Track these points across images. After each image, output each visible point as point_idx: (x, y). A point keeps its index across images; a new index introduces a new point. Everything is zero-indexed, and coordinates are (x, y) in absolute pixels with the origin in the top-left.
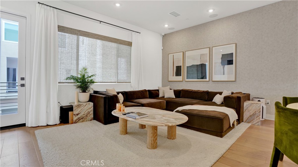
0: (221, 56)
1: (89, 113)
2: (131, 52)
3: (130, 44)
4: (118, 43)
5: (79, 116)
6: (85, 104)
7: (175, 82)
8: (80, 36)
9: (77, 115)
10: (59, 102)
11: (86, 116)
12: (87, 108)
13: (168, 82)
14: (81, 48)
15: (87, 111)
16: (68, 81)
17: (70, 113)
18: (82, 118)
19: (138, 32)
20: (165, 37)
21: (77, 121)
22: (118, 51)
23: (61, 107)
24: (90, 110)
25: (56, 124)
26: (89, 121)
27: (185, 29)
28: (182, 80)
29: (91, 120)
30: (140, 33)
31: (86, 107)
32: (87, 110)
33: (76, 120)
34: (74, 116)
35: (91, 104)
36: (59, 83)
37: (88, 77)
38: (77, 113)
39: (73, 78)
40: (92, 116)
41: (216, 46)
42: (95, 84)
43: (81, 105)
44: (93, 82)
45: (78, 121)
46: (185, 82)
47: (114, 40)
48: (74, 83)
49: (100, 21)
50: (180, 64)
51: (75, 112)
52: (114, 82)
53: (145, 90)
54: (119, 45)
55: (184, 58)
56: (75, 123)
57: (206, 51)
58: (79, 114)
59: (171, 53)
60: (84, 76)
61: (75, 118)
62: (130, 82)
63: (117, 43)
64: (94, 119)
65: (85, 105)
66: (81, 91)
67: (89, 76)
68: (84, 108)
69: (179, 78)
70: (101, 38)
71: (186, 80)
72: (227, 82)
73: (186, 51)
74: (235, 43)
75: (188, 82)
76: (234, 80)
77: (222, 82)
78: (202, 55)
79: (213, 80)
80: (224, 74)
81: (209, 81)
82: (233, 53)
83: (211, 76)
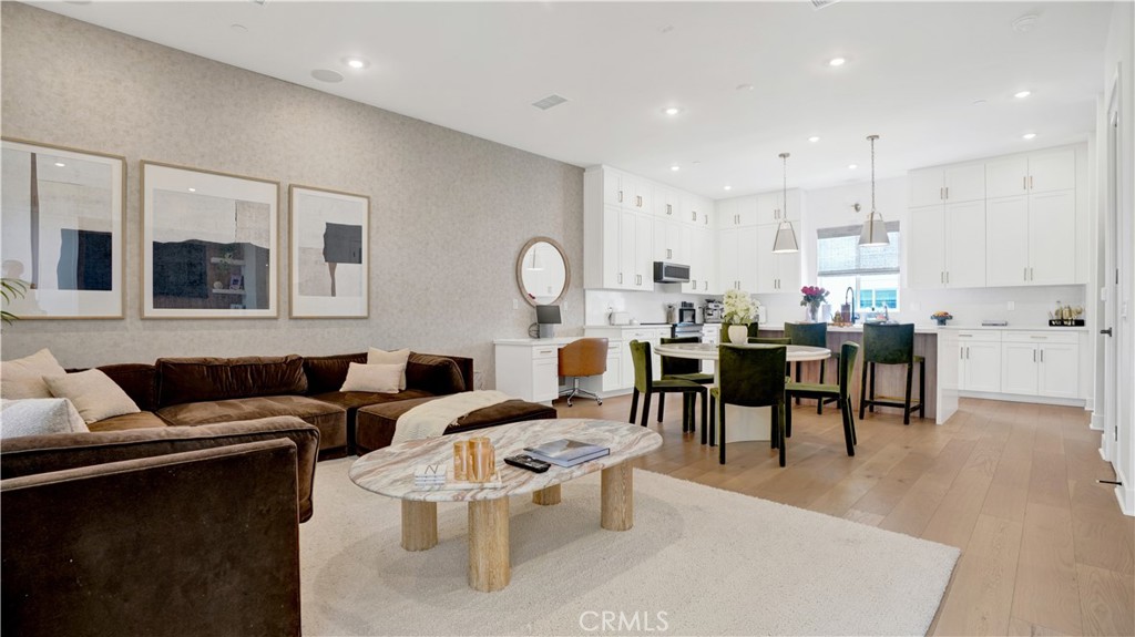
46: (140, 324)
57: (266, 195)
69: (103, 302)
71: (147, 315)
72: (341, 321)
73: (143, 163)
74: (368, 197)
75: (163, 323)
76: (365, 314)
77: (327, 322)
78: (242, 206)
79: (295, 314)
80: (333, 294)
81: (275, 319)
82: (360, 227)
83: (284, 298)
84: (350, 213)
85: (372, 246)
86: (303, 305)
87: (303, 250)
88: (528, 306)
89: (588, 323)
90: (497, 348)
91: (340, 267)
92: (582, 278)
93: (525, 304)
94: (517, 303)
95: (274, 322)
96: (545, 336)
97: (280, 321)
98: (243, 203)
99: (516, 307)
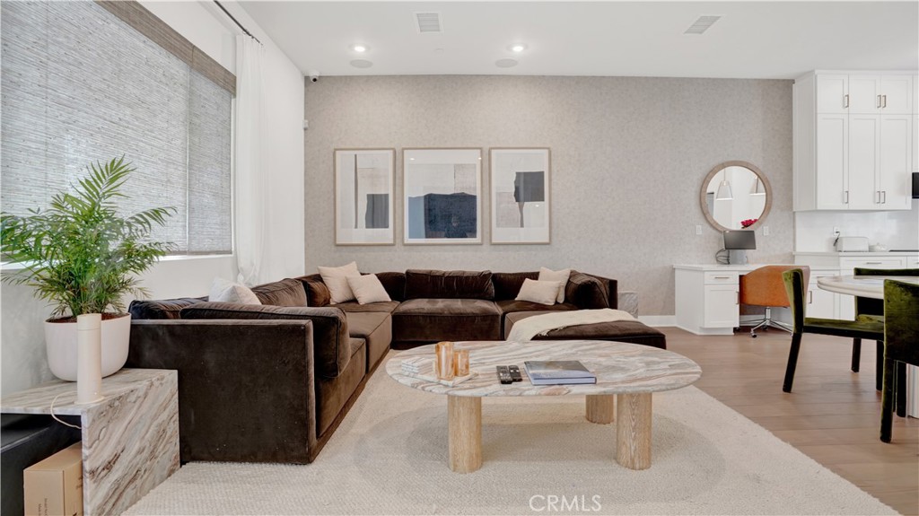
0: (515, 175)
3: (228, 81)
4: (193, 67)
5: (118, 471)
7: (364, 248)
9: (110, 465)
12: (154, 410)
13: (333, 248)
15: (155, 423)
18: (134, 479)
21: (108, 508)
22: (190, 101)
24: (164, 416)
26: (161, 480)
27: (401, 76)
28: (392, 242)
29: (171, 472)
31: (146, 403)
32: (155, 417)
38: (106, 455)
40: (175, 447)
41: (498, 146)
43: (128, 395)
46: (403, 248)
47: (178, 44)
50: (385, 188)
51: (97, 452)
52: (180, 249)
54: (195, 75)
55: (399, 172)
57: (474, 158)
58: (117, 457)
59: (343, 147)
61: (97, 495)
63: (189, 63)
65: (141, 393)
68: (141, 412)
69: (384, 235)
71: (406, 242)
72: (529, 246)
73: (404, 149)
74: (548, 148)
75: (415, 248)
76: (547, 241)
77: (517, 247)
78: (458, 168)
79: (494, 241)
80: (522, 226)
81: (481, 244)
82: (543, 172)
83: (487, 230)
84: (535, 162)
85: (554, 187)
86: (500, 234)
87: (499, 194)
88: (714, 232)
89: (799, 249)
90: (677, 272)
91: (527, 204)
92: (790, 200)
93: (710, 229)
94: (701, 228)
95: (480, 247)
96: (735, 263)
97: (484, 246)
98: (459, 165)
99: (700, 233)
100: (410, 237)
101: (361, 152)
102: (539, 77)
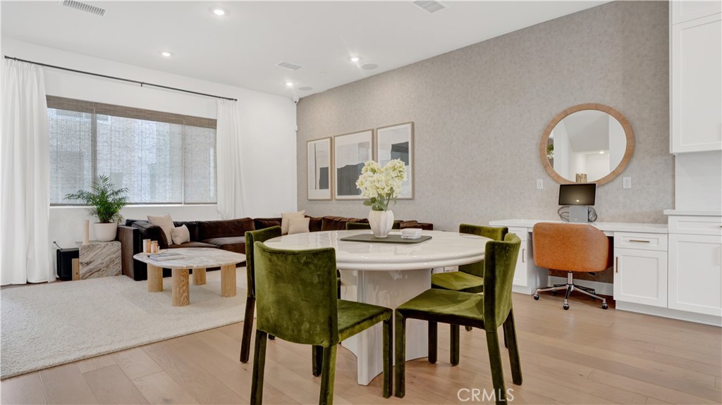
0: (392, 147)
1: (112, 261)
2: (216, 140)
3: (211, 124)
4: (185, 124)
5: (91, 266)
6: (103, 244)
7: (320, 202)
8: (98, 115)
9: (88, 264)
10: (55, 242)
11: (107, 266)
12: (109, 252)
13: (306, 202)
14: (101, 136)
15: (110, 257)
16: (72, 201)
17: (74, 261)
18: (98, 271)
19: (232, 99)
20: (302, 104)
21: (87, 275)
22: (184, 139)
23: (58, 251)
24: (114, 256)
25: (47, 282)
26: (112, 275)
27: (334, 88)
28: (329, 198)
29: (117, 275)
30: (236, 100)
31: (105, 250)
32: (109, 255)
33: (85, 274)
34: (80, 266)
35: (118, 244)
36: (51, 205)
37: (113, 194)
38: (87, 260)
39: (81, 195)
40: (119, 268)
41: (383, 126)
42: (127, 206)
43: (96, 245)
44: (124, 204)
45: (90, 274)
46: (336, 202)
47: (174, 118)
48: (87, 205)
49: (142, 83)
50: (327, 164)
51: (83, 258)
52: (179, 201)
53: (249, 219)
54: (187, 127)
55: (333, 151)
56: (82, 279)
58: (91, 262)
59: (311, 139)
60: (103, 193)
61: (82, 270)
62: (216, 203)
63: (182, 124)
64: (123, 274)
66: (99, 221)
67: (116, 190)
68: (102, 251)
69: (325, 194)
70: (144, 116)
71: (336, 198)
73: (335, 137)
74: (412, 122)
76: (412, 197)
82: (408, 142)
85: (416, 153)
94: (541, 183)
98: (361, 144)
99: (542, 187)
100: (339, 194)
101: (318, 141)
102: (407, 66)
